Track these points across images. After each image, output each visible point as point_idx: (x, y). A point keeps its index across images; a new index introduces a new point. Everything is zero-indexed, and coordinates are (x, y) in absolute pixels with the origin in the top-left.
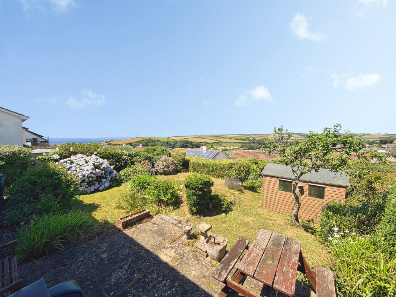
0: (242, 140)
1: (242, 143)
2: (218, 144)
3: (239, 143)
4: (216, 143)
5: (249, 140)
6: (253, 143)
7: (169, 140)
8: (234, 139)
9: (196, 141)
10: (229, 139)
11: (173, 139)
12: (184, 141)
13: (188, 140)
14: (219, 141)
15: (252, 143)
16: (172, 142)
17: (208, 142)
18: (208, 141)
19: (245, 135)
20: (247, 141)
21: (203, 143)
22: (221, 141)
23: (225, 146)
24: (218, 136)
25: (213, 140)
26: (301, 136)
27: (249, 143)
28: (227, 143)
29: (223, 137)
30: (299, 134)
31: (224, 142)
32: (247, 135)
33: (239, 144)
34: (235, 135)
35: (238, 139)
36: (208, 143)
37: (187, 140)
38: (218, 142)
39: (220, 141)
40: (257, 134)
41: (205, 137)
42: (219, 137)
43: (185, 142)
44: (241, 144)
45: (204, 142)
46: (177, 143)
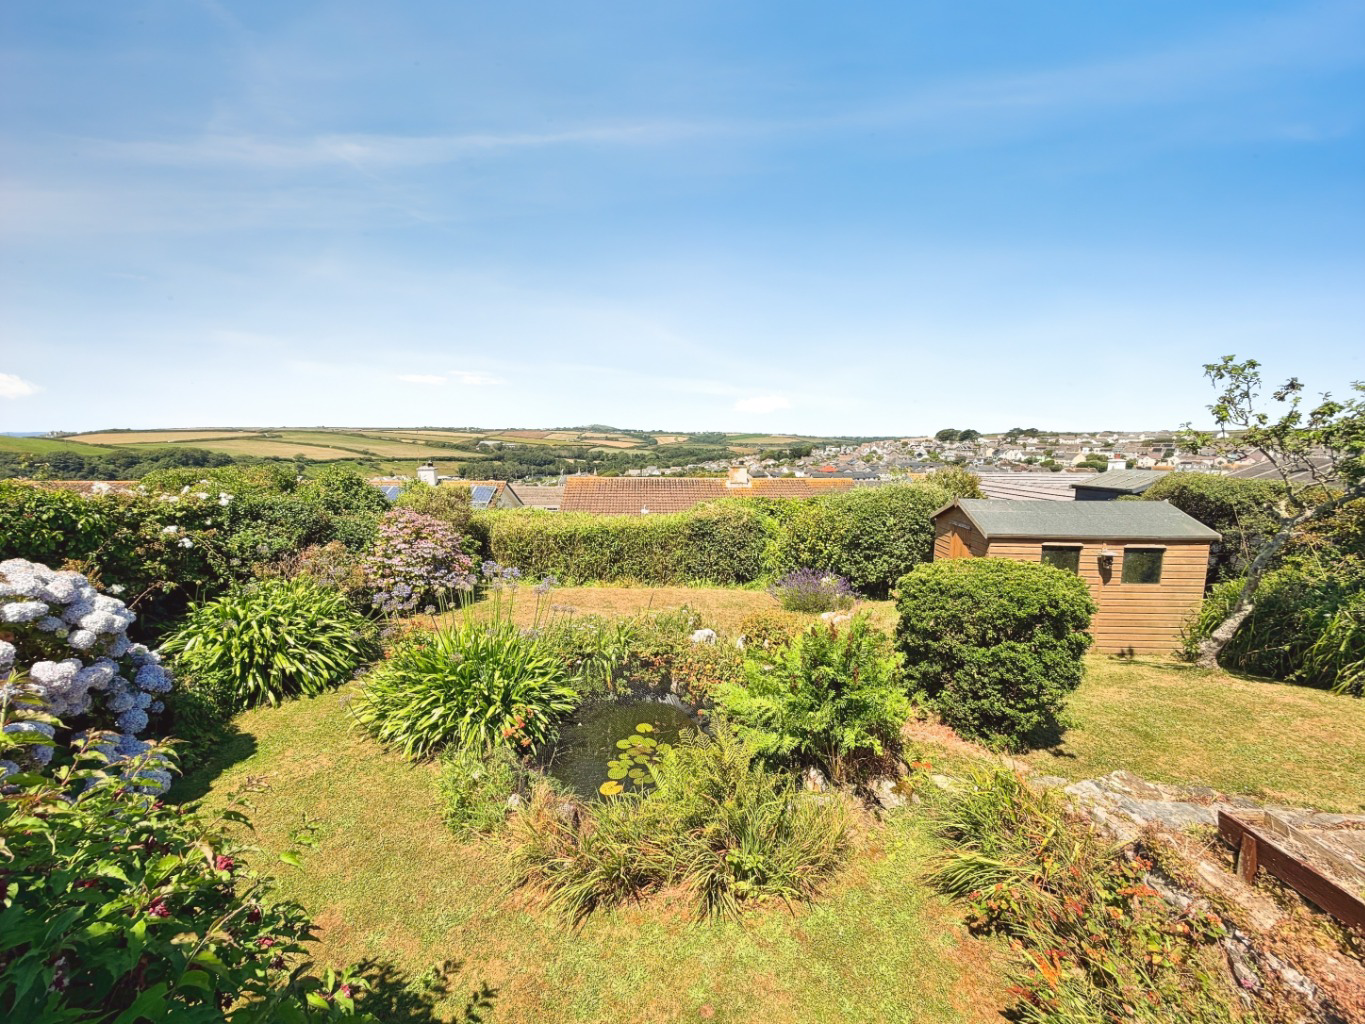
0: (457, 447)
1: (462, 460)
2: (360, 464)
3: (450, 459)
4: (352, 459)
5: (485, 449)
6: (499, 459)
7: (72, 448)
8: (428, 444)
9: (248, 454)
10: (408, 446)
11: (102, 446)
12: (178, 456)
13: (204, 446)
14: (366, 453)
15: (495, 459)
16: (95, 462)
17: (315, 458)
18: (312, 453)
19: (464, 430)
20: (477, 452)
21: (285, 460)
22: (374, 454)
23: (394, 472)
24: (359, 434)
25: (334, 447)
26: (634, 436)
27: (486, 459)
28: (399, 460)
29: (380, 438)
30: (627, 433)
31: (390, 457)
32: (472, 432)
33: (448, 464)
34: (425, 429)
35: (444, 446)
36: (315, 462)
37: (196, 450)
38: (362, 456)
39: (371, 451)
40: (507, 430)
41: (294, 438)
42: (362, 436)
43: (187, 456)
44: (455, 465)
45: (291, 457)
46: (135, 463)
